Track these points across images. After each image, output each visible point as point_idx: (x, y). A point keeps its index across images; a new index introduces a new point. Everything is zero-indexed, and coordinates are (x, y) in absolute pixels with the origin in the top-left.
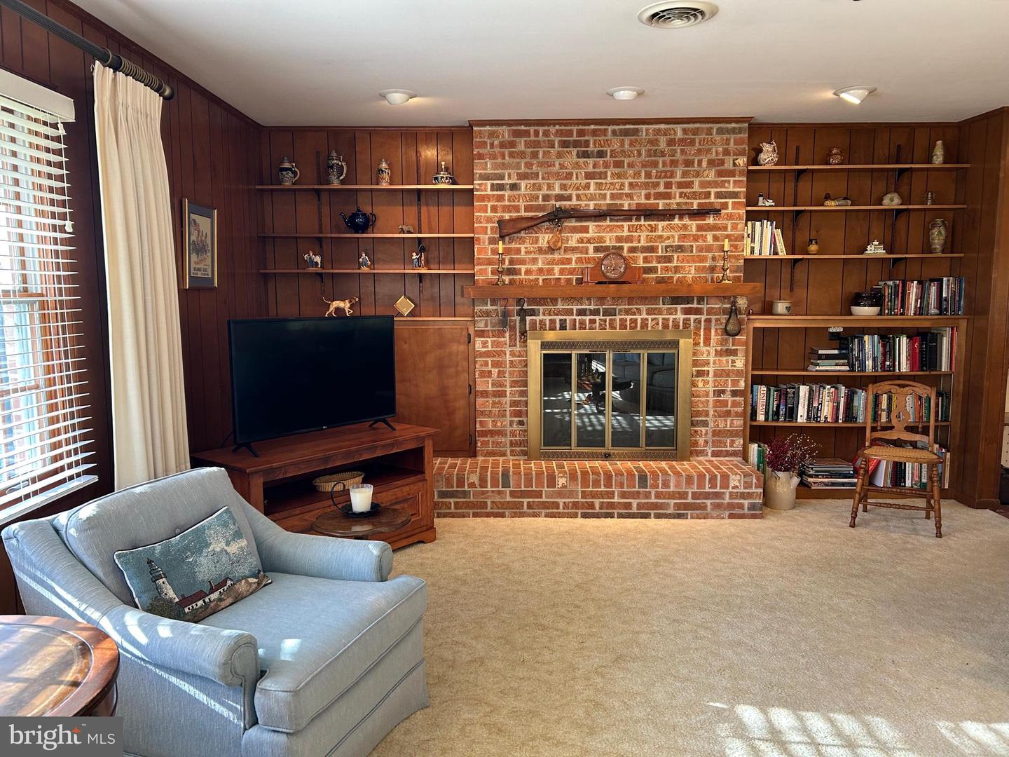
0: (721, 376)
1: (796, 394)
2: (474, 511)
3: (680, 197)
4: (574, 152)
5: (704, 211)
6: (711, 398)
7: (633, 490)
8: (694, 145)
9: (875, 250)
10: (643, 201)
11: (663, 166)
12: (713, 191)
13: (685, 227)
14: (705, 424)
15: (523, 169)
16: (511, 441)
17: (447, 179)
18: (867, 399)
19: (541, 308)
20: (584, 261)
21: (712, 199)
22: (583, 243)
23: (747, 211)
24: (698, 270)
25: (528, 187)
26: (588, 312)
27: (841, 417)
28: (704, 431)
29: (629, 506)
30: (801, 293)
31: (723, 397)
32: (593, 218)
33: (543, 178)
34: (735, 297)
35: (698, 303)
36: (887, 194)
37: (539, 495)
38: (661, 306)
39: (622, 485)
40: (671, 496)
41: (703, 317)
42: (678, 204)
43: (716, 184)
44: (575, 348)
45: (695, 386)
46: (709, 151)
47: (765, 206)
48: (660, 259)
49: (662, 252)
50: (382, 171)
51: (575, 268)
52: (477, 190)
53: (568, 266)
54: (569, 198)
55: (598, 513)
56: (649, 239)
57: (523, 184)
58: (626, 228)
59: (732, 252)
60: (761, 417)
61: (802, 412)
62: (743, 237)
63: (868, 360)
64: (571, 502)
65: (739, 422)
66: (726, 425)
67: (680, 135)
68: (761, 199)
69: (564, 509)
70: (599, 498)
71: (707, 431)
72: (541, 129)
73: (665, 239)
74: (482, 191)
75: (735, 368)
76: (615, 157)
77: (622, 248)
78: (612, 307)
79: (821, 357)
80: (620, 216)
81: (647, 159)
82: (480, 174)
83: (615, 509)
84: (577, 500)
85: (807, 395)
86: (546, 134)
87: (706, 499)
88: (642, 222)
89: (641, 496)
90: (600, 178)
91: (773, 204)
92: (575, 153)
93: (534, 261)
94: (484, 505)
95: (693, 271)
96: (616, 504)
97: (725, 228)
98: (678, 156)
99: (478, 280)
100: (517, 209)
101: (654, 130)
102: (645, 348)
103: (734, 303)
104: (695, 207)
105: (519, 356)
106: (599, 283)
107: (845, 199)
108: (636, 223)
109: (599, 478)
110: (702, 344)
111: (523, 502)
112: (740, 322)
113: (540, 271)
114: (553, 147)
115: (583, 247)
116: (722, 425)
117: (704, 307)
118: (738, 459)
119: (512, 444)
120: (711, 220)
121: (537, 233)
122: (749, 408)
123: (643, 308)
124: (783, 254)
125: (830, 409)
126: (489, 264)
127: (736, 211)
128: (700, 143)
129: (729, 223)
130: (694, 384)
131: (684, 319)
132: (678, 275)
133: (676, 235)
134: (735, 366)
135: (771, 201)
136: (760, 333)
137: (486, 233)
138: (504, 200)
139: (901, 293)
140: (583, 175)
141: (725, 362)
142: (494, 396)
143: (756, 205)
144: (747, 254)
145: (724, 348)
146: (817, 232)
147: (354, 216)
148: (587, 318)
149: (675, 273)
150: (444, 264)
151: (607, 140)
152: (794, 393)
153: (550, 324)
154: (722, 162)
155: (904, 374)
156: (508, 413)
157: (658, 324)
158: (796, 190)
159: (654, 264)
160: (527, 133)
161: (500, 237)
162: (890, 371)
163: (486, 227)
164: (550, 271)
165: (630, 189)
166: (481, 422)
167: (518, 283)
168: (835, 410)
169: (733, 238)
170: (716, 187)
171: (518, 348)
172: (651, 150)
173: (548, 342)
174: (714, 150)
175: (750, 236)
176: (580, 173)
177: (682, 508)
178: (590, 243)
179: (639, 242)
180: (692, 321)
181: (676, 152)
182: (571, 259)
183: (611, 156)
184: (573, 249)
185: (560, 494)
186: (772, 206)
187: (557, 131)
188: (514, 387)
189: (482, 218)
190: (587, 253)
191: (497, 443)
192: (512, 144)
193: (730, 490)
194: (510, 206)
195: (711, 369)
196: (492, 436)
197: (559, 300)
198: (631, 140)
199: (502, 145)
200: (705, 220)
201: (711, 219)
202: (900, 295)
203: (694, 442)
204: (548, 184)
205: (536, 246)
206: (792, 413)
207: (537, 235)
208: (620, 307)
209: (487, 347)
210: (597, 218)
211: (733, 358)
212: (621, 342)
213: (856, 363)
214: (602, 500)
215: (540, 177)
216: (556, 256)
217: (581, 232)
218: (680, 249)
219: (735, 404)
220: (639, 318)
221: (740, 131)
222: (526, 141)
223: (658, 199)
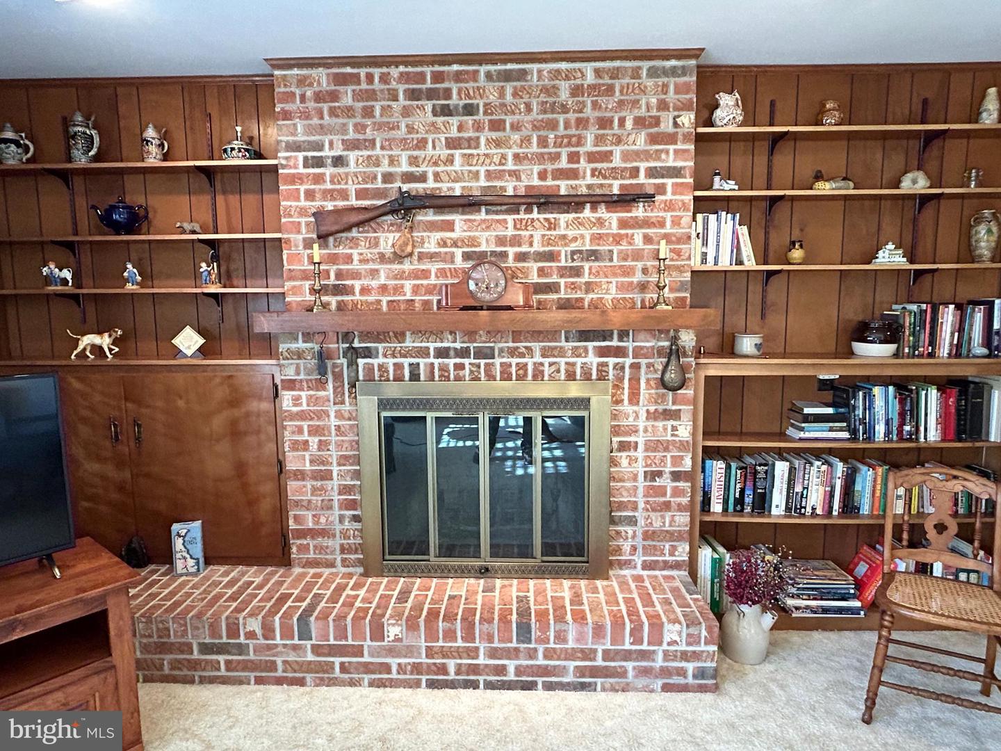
0: (655, 450)
1: (770, 475)
2: (258, 674)
3: (593, 175)
4: (429, 105)
5: (628, 198)
6: (641, 483)
7: (509, 645)
8: (613, 95)
9: (890, 257)
10: (536, 182)
11: (566, 128)
12: (643, 166)
13: (600, 222)
14: (632, 521)
15: (351, 135)
16: (342, 546)
17: (240, 151)
18: (875, 480)
19: (380, 346)
20: (449, 275)
21: (642, 179)
22: (447, 247)
23: (696, 199)
24: (621, 287)
25: (360, 161)
26: (452, 353)
27: (836, 506)
28: (630, 533)
29: (501, 670)
30: (776, 321)
31: (659, 482)
32: (460, 209)
33: (382, 148)
34: (677, 331)
35: (620, 339)
36: (906, 173)
37: (359, 651)
38: (563, 343)
39: (490, 639)
40: (570, 655)
41: (628, 361)
42: (589, 187)
43: (647, 155)
44: (431, 410)
45: (616, 465)
46: (636, 103)
47: (723, 190)
48: (563, 272)
49: (566, 261)
50: (148, 141)
51: (435, 286)
52: (284, 167)
53: (425, 282)
54: (422, 178)
55: (452, 681)
56: (547, 241)
57: (352, 156)
58: (510, 224)
59: (672, 260)
60: (717, 507)
61: (778, 499)
62: (689, 238)
63: (878, 423)
64: (409, 663)
65: (683, 519)
66: (664, 523)
67: (590, 78)
68: (717, 179)
69: (399, 673)
70: (455, 658)
71: (634, 532)
72: (377, 72)
73: (571, 241)
74: (291, 168)
75: (677, 439)
76: (492, 114)
77: (504, 255)
78: (487, 345)
79: (807, 419)
80: (501, 205)
81: (541, 117)
82: (287, 143)
83: (480, 675)
84: (419, 661)
85: (786, 475)
86: (384, 79)
87: (625, 660)
88: (535, 215)
89: (521, 655)
90: (469, 147)
91: (736, 187)
92: (430, 110)
93: (374, 273)
94: (272, 666)
95: (613, 290)
96: (481, 667)
97: (662, 224)
98: (588, 111)
99: (290, 303)
100: (344, 195)
101: (550, 72)
102: (538, 409)
103: (675, 340)
104: (616, 191)
105: (349, 419)
106: (465, 308)
107: (844, 179)
108: (527, 216)
109: (453, 628)
110: (626, 402)
111: (333, 663)
112: (683, 369)
113: (383, 289)
114: (396, 99)
115: (446, 253)
116: (657, 524)
117: (630, 345)
118: (682, 573)
119: (343, 550)
120: (639, 211)
121: (376, 232)
122: (699, 498)
123: (537, 346)
124: (750, 263)
125: (821, 497)
126: (306, 278)
127: (678, 197)
128: (621, 92)
129: (668, 216)
130: (613, 462)
131: (599, 365)
132: (591, 296)
133: (587, 234)
134: (676, 436)
135: (733, 182)
136: (716, 385)
137: (299, 232)
138: (325, 181)
139: (930, 323)
140: (444, 143)
141: (661, 429)
142: (315, 478)
143: (710, 188)
144: (696, 264)
145: (661, 408)
146: (802, 230)
147: (112, 209)
148: (451, 362)
149: (587, 292)
150: (252, 277)
151: (478, 88)
152: (766, 472)
153: (395, 370)
154: (657, 121)
155: (933, 445)
156: (336, 504)
157: (558, 371)
158: (770, 167)
159: (554, 279)
160: (355, 79)
161: (319, 237)
162: (910, 440)
163: (299, 223)
164: (398, 290)
165: (515, 164)
166: (296, 518)
167: (350, 307)
168: (828, 497)
169: (674, 239)
170: (647, 160)
171: (347, 407)
172: (546, 102)
173: (388, 400)
174: (643, 102)
175: (701, 236)
176: (439, 139)
177: (587, 673)
178: (457, 246)
179: (531, 245)
180: (611, 367)
181: (584, 106)
182: (429, 271)
183: (485, 113)
184: (432, 256)
185: (391, 651)
186: (734, 190)
187: (401, 74)
188: (344, 465)
189: (293, 209)
190: (453, 262)
191: (322, 548)
192: (334, 96)
193: (665, 647)
194: (333, 190)
195: (640, 439)
196: (313, 538)
197: (408, 334)
198: (515, 88)
199: (319, 97)
200: (630, 211)
201: (641, 209)
202: (928, 326)
203: (617, 549)
204: (390, 156)
205: (376, 251)
206: (762, 502)
207: (375, 235)
208: (501, 345)
209: (301, 404)
210: (467, 209)
211: (675, 423)
212: (501, 400)
213: (860, 428)
214: (459, 661)
215: (378, 145)
216: (407, 266)
217: (442, 230)
218: (593, 255)
219: (677, 492)
220: (530, 362)
221: (684, 71)
222: (354, 91)
223: (559, 179)
